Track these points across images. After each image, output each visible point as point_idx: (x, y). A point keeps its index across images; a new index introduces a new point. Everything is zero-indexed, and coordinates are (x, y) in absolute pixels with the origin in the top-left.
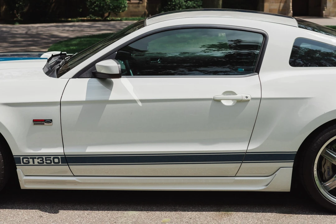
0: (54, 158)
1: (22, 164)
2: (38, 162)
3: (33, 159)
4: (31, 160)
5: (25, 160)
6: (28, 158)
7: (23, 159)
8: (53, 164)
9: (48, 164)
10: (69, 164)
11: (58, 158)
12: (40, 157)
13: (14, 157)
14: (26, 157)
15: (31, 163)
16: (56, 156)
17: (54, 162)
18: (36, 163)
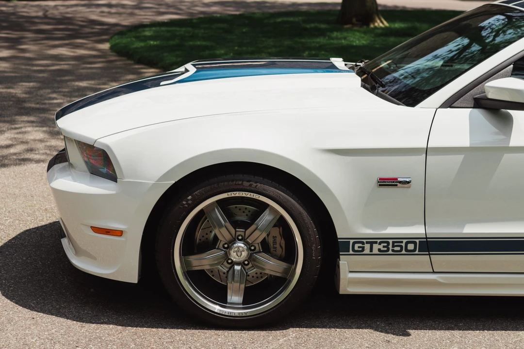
0: (407, 243)
1: (351, 252)
2: (379, 250)
3: (372, 244)
4: (367, 247)
5: (356, 246)
6: (363, 243)
7: (354, 243)
8: (404, 252)
9: (396, 253)
10: (430, 253)
11: (415, 243)
12: (384, 240)
13: (339, 240)
14: (360, 241)
15: (367, 251)
16: (411, 240)
17: (406, 250)
18: (375, 251)
